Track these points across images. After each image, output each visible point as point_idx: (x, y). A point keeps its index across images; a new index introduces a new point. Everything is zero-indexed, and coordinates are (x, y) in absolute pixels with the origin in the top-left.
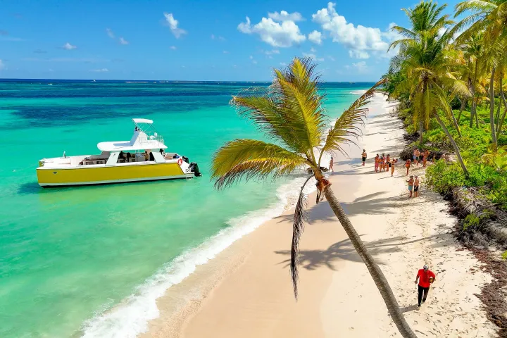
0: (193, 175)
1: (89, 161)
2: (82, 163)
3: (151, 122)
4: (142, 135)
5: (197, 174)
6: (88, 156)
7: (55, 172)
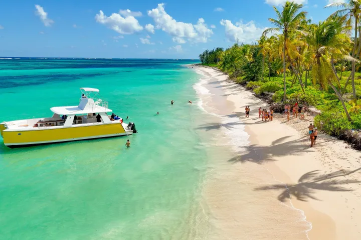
0: (132, 133)
1: (42, 123)
2: (36, 125)
3: (97, 90)
4: (90, 100)
5: (135, 132)
6: (42, 119)
7: (20, 133)
